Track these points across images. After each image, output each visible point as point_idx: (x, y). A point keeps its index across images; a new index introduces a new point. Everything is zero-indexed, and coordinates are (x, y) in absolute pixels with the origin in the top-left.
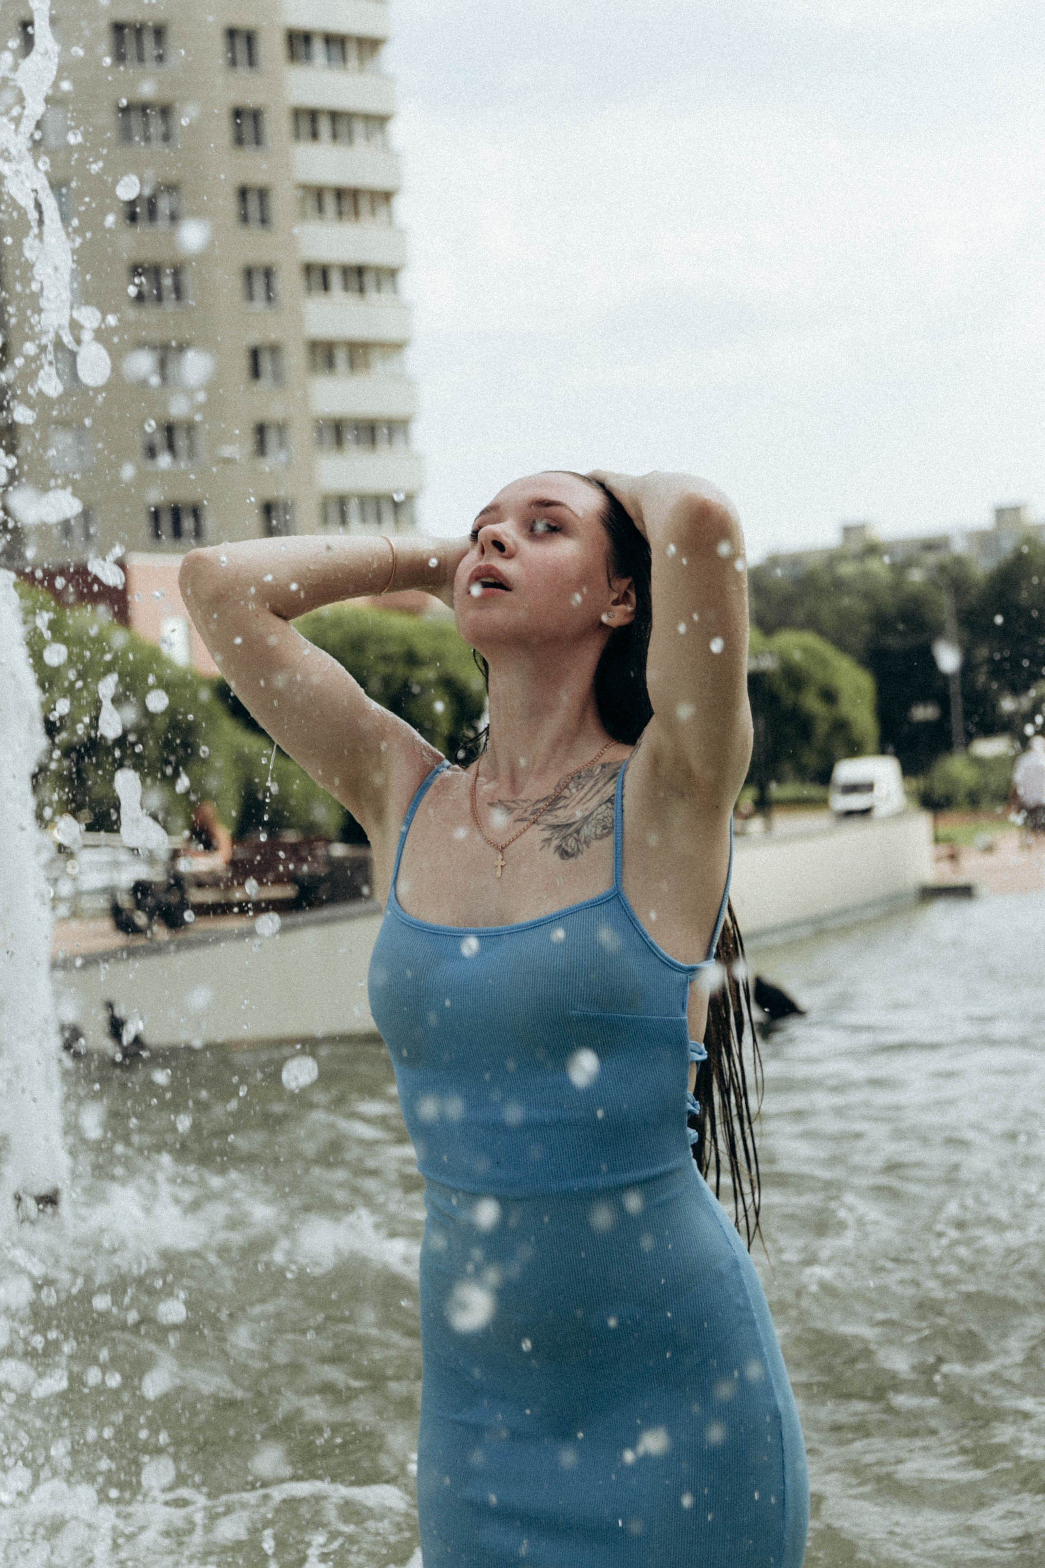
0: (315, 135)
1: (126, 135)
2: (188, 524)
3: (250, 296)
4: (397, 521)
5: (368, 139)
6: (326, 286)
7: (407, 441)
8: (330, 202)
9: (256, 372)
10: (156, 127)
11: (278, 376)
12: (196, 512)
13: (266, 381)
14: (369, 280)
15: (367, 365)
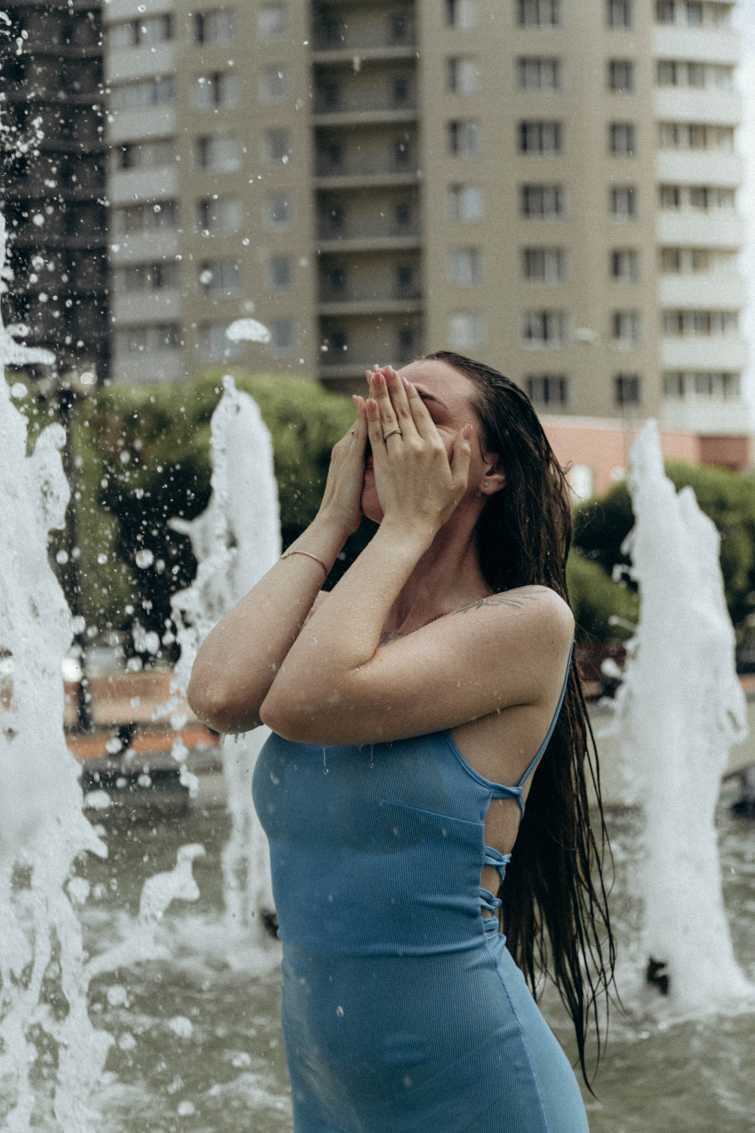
0: (674, 81)
1: (523, 82)
2: (554, 390)
3: (614, 209)
4: (725, 394)
5: (717, 82)
6: (677, 202)
7: (736, 326)
8: (684, 136)
9: (616, 270)
10: (546, 75)
11: (634, 275)
12: (562, 384)
13: (625, 279)
14: (712, 198)
15: (706, 265)
